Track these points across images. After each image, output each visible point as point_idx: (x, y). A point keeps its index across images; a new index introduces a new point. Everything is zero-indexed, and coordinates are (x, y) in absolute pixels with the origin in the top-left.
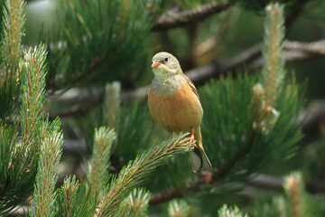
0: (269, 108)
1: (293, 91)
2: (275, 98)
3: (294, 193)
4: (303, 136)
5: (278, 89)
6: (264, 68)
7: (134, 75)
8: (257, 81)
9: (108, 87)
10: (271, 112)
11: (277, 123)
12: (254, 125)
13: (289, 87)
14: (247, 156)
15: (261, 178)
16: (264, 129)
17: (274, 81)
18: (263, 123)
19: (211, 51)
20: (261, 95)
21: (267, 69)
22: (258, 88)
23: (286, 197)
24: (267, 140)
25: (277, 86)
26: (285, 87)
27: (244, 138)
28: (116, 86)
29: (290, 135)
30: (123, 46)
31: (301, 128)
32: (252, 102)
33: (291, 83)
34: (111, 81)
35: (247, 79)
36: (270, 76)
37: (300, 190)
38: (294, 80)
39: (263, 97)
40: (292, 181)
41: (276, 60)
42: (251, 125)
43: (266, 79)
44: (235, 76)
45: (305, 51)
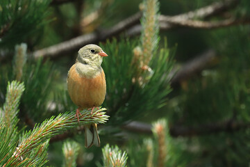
0: (146, 67)
1: (165, 54)
2: (151, 58)
3: (160, 136)
4: (171, 90)
5: (153, 51)
6: (143, 35)
7: (34, 39)
8: (136, 45)
9: (17, 47)
10: (147, 70)
11: (151, 79)
12: (134, 80)
13: (162, 50)
14: (127, 104)
15: (133, 124)
16: (141, 83)
17: (150, 46)
18: (140, 79)
19: (94, 23)
20: (140, 56)
21: (144, 36)
22: (138, 50)
23: (154, 139)
24: (143, 92)
25: (152, 49)
26: (158, 50)
27: (125, 90)
28: (24, 47)
29: (161, 89)
30: (27, 17)
31: (170, 83)
32: (133, 61)
33: (163, 47)
34: (20, 43)
35: (128, 43)
36: (147, 41)
37: (166, 134)
38: (166, 45)
39: (141, 58)
40: (159, 126)
41: (152, 29)
42: (131, 79)
43: (143, 44)
44: (119, 41)
45: (169, 23)
